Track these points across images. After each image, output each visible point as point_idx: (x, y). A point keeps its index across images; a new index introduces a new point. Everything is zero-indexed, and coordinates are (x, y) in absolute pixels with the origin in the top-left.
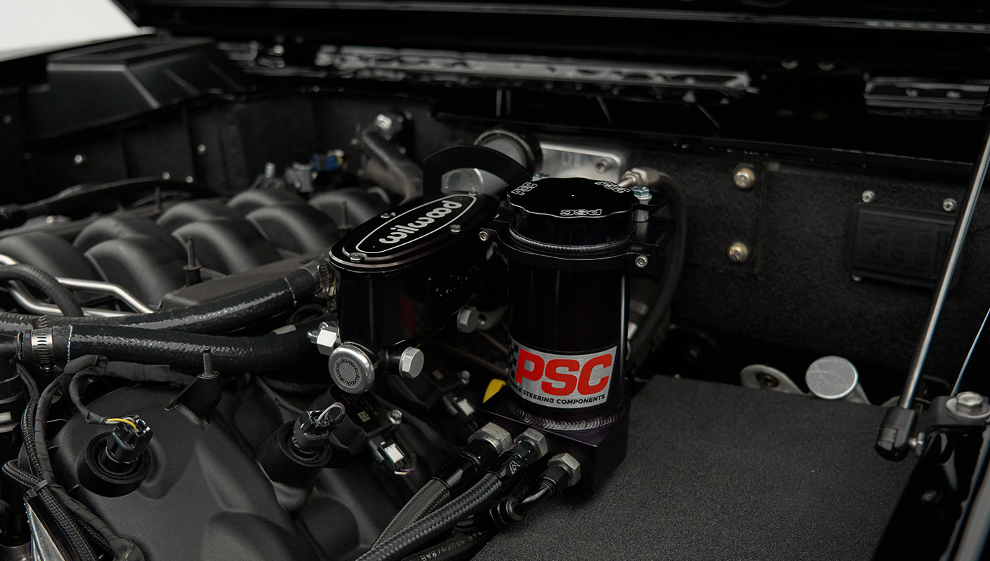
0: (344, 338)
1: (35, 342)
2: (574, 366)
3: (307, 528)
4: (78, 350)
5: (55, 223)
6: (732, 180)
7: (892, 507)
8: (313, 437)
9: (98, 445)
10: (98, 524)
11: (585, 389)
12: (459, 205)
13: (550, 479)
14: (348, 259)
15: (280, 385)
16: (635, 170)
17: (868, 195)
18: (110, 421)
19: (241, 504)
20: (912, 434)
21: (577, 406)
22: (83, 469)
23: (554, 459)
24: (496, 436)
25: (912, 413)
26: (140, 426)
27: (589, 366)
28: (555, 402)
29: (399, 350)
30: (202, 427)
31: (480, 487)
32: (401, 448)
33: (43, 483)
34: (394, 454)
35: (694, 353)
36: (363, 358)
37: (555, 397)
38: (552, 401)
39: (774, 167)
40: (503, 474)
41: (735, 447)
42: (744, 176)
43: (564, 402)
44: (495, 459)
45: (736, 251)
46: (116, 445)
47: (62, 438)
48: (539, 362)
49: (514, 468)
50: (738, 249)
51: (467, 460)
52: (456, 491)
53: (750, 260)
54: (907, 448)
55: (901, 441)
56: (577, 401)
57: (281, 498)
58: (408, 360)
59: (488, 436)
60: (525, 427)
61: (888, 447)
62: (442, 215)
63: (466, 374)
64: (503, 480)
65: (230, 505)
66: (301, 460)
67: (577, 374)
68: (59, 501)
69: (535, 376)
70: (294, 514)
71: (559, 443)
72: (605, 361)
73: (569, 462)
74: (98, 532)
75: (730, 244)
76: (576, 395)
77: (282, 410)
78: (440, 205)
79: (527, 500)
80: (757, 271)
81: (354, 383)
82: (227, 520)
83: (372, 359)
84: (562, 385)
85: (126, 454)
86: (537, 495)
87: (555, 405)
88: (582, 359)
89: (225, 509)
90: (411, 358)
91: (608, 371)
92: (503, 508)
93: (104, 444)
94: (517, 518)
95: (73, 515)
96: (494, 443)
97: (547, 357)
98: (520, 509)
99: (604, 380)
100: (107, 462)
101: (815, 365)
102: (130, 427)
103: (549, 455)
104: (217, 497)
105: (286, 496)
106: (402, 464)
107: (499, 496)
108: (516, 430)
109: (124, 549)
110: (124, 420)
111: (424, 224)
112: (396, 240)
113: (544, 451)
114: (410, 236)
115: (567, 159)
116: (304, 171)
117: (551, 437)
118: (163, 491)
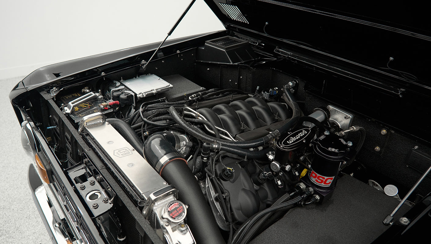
0: (275, 159)
1: (214, 146)
2: (324, 178)
3: (258, 194)
4: (222, 149)
5: (202, 89)
6: (381, 131)
7: (377, 237)
8: (264, 178)
9: (224, 170)
10: (222, 187)
11: (325, 183)
12: (306, 132)
13: (313, 200)
14: (280, 146)
15: (257, 161)
16: (353, 127)
17: (416, 147)
18: (228, 168)
19: (247, 188)
20: (391, 222)
21: (322, 186)
22: (220, 174)
23: (314, 195)
24: (303, 186)
25: (392, 218)
26: (233, 170)
27: (327, 180)
28: (318, 184)
29: (286, 165)
30: (242, 169)
31: (297, 199)
32: (281, 182)
33: (213, 176)
34: (279, 183)
35: (359, 168)
36: (278, 166)
37: (318, 183)
38: (317, 183)
39: (393, 132)
40: (302, 197)
41: (359, 201)
42: (384, 132)
43: (320, 184)
44: (301, 192)
45: (377, 149)
46: (228, 172)
47: (217, 166)
48: (316, 175)
49: (305, 196)
50: (378, 148)
51: (296, 191)
52: (292, 197)
53: (380, 152)
54: (389, 224)
55: (388, 222)
56: (323, 185)
57: (255, 187)
58: (288, 167)
59: (301, 185)
60: (310, 187)
61: (385, 223)
62: (302, 135)
63: (299, 165)
64: (302, 198)
65: (245, 187)
66: (260, 181)
67: (324, 180)
68: (216, 180)
69: (315, 177)
70: (256, 191)
71: (316, 192)
72: (331, 179)
73: (318, 197)
74: (222, 188)
75: (376, 146)
76: (323, 184)
77: (257, 167)
78: (301, 131)
79: (306, 203)
80: (381, 155)
81: (275, 170)
82: (244, 190)
83: (280, 166)
84: (320, 181)
85: (229, 175)
86: (309, 203)
87: (317, 184)
88: (326, 178)
89: (244, 188)
90: (288, 168)
91: (332, 181)
92: (301, 203)
93: (225, 171)
94: (303, 206)
95: (218, 183)
96: (302, 187)
97: (318, 175)
98: (304, 204)
99: (330, 183)
100: (225, 175)
101: (388, 186)
102: (231, 170)
103: (314, 194)
104: (243, 185)
105: (256, 187)
106: (281, 185)
107: (301, 201)
108: (307, 187)
109: (226, 192)
110: (230, 169)
111: (297, 138)
112: (291, 142)
113: (312, 193)
114: (294, 142)
115: (337, 112)
116: (268, 94)
117: (314, 190)
118: (233, 182)
